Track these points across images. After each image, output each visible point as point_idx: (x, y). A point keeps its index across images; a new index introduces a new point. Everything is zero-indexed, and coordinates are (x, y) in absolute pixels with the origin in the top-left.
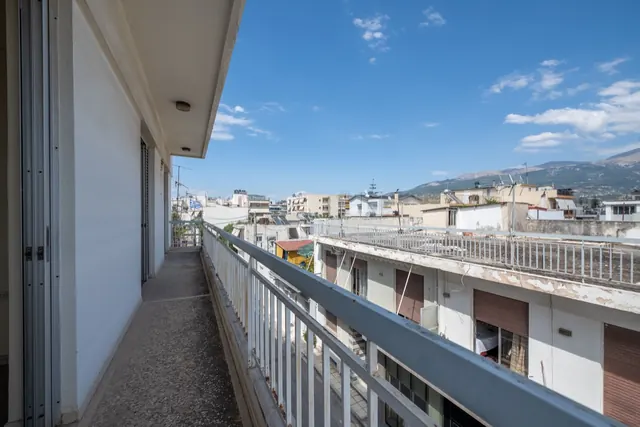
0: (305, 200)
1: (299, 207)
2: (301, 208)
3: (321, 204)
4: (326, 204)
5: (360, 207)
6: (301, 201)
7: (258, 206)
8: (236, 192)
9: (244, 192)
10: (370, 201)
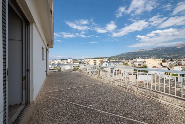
0: (89, 61)
1: (87, 63)
2: (88, 63)
3: (94, 62)
4: (95, 62)
5: (106, 65)
6: (88, 61)
7: (75, 62)
8: (70, 58)
9: (71, 58)
10: (109, 63)
